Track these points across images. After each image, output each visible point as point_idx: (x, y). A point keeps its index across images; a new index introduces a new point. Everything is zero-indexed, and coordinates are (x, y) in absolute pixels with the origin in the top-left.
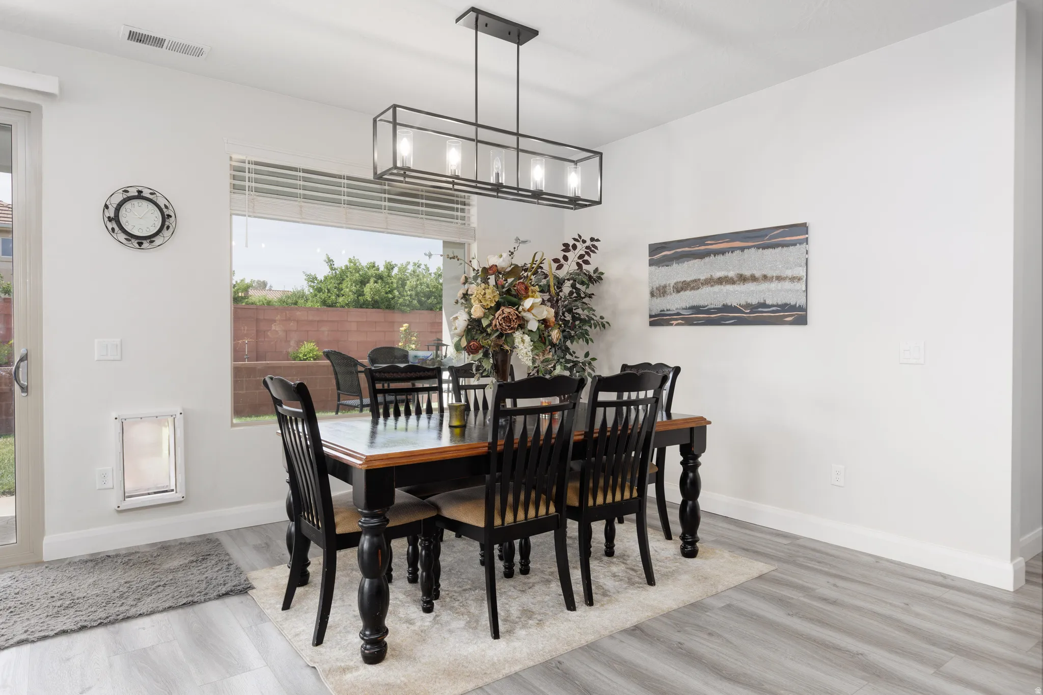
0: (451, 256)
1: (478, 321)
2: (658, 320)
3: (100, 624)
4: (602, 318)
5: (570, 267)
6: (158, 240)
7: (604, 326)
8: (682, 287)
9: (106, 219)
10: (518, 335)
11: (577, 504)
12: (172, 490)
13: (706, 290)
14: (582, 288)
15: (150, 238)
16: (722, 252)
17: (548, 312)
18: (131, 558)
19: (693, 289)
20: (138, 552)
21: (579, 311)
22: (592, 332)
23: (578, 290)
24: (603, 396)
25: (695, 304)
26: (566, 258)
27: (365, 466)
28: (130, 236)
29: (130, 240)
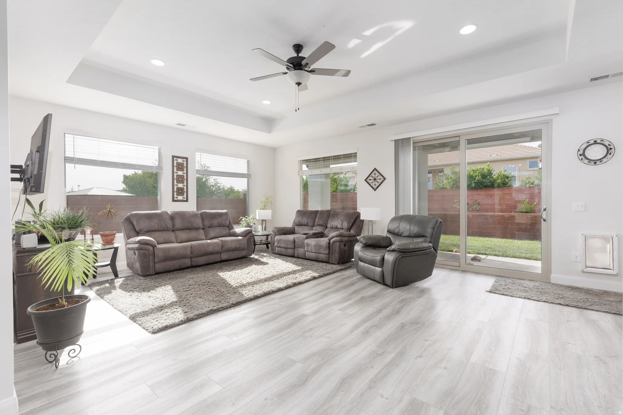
3: (574, 307)
6: (605, 160)
9: (579, 155)
12: (611, 269)
15: (600, 160)
18: (589, 291)
20: (592, 290)
28: (590, 160)
29: (590, 162)
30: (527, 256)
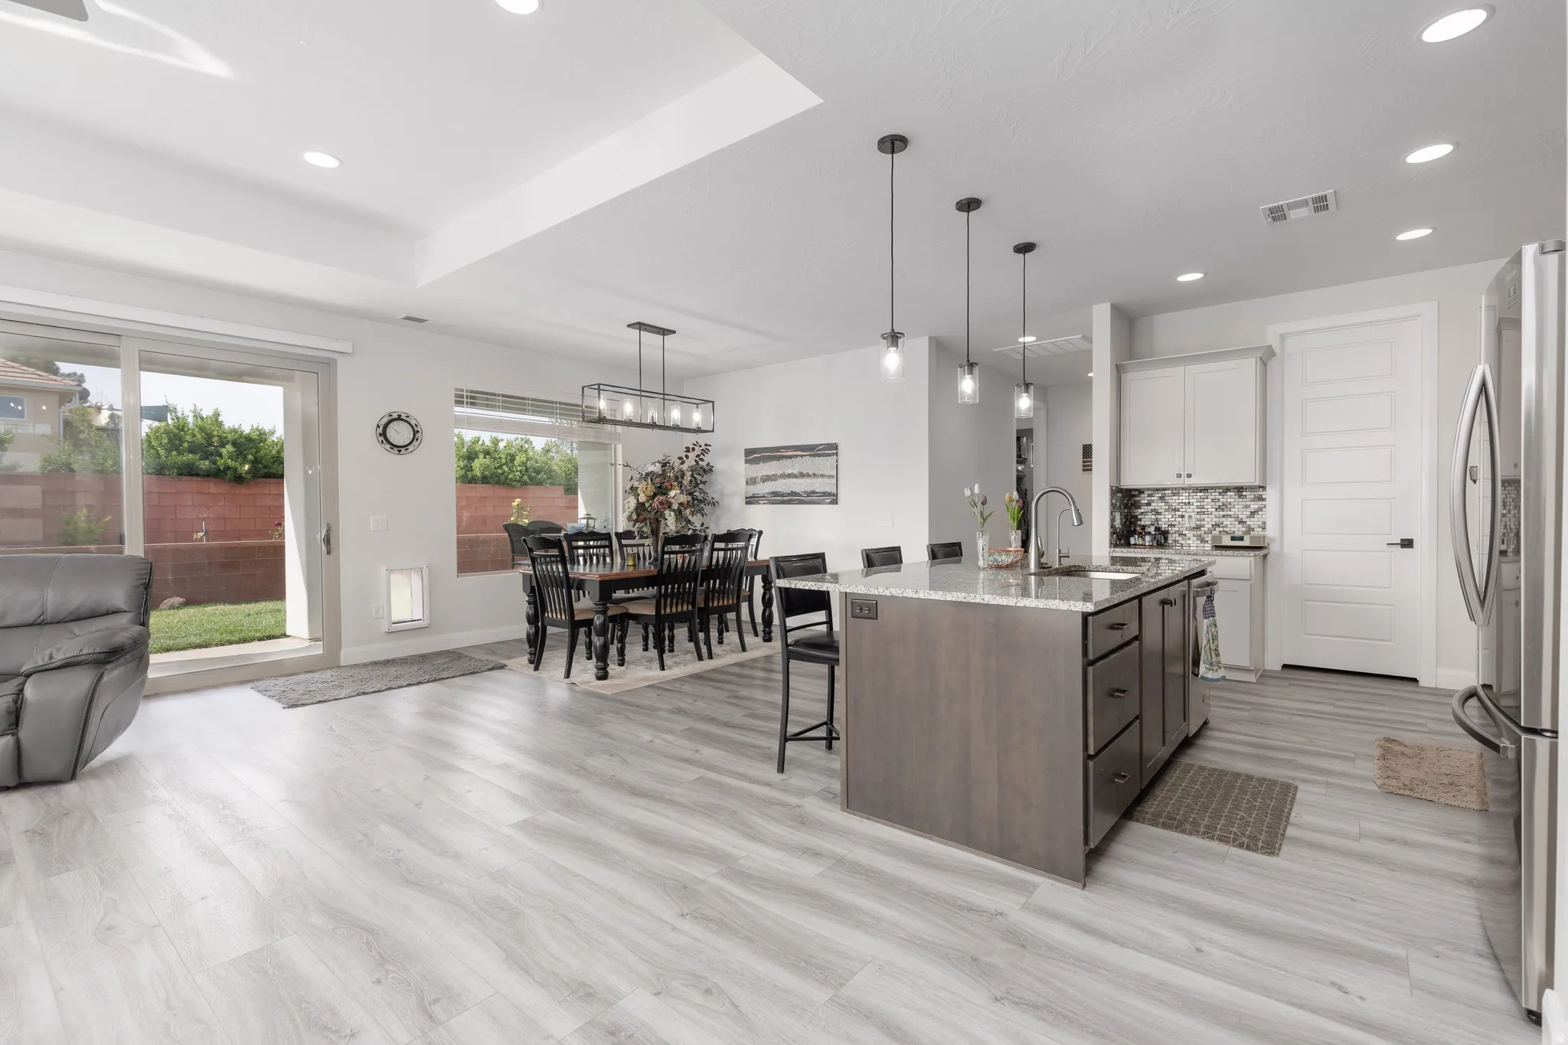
0: (626, 465)
1: (643, 504)
2: (751, 500)
4: (713, 498)
5: (691, 462)
6: (411, 448)
7: (714, 504)
8: (767, 479)
9: (378, 435)
10: (667, 512)
11: (703, 606)
12: (421, 620)
13: (781, 481)
14: (699, 478)
15: (405, 447)
16: (790, 457)
17: (684, 498)
19: (773, 480)
21: (697, 494)
22: (707, 509)
23: (695, 478)
24: (717, 545)
25: (774, 490)
26: (687, 457)
27: (599, 579)
28: (393, 446)
29: (394, 449)
30: (197, 640)
